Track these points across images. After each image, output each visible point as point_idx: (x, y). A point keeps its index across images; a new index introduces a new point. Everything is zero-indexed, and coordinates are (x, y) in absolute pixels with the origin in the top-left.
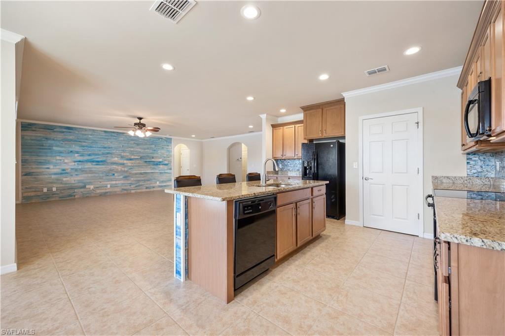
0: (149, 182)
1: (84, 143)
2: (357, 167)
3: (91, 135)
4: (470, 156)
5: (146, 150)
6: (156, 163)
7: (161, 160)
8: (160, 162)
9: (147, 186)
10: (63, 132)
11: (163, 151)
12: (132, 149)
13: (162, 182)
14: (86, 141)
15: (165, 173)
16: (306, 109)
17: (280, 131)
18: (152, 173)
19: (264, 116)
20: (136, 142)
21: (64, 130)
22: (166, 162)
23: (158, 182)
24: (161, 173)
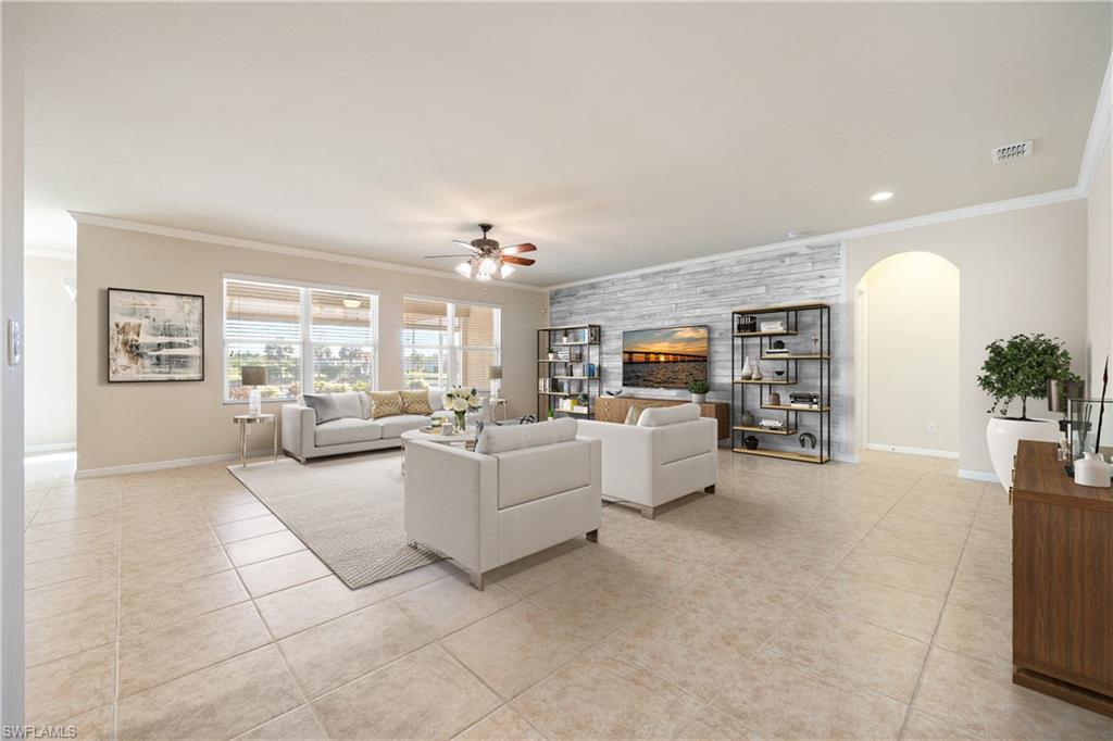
1: (612, 313)
10: (586, 296)
21: (587, 292)
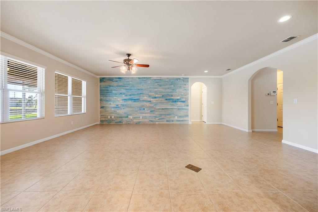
0: (169, 116)
1: (127, 87)
3: (131, 81)
5: (167, 90)
6: (174, 100)
7: (179, 98)
8: (178, 100)
9: (168, 119)
10: (117, 81)
11: (181, 90)
12: (156, 90)
13: (180, 117)
14: (129, 86)
15: (183, 109)
18: (172, 108)
20: (159, 84)
22: (183, 100)
23: (176, 117)
24: (179, 109)
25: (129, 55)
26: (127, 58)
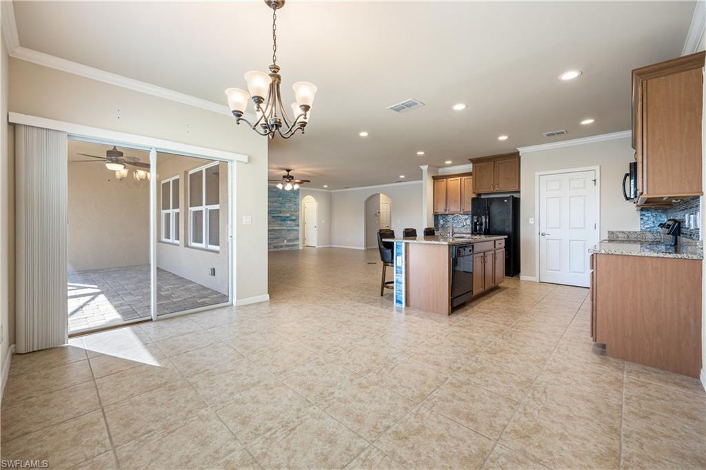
0: (276, 241)
2: (533, 223)
4: (644, 213)
5: (274, 204)
6: (283, 218)
7: (288, 215)
8: (287, 217)
9: (275, 245)
11: (291, 205)
13: (290, 240)
15: (293, 230)
16: (475, 161)
17: (443, 183)
18: (279, 230)
19: (425, 168)
22: (294, 218)
23: (285, 241)
24: (289, 230)
25: (288, 171)
26: (285, 173)
